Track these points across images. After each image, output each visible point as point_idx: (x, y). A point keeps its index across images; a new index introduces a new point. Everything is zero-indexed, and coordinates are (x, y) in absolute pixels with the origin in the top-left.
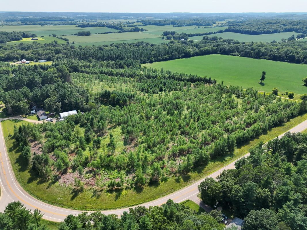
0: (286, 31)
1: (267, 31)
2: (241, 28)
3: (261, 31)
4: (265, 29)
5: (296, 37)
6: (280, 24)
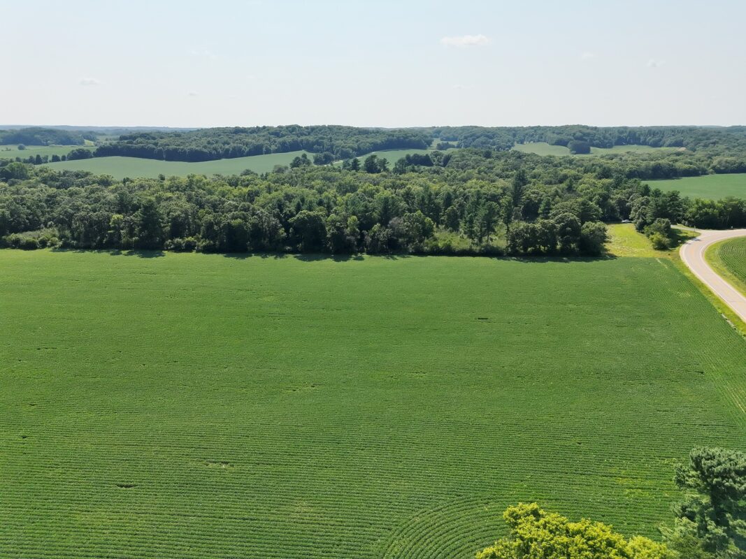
0: (284, 148)
1: (234, 149)
2: (156, 144)
3: (215, 149)
4: (228, 144)
5: (312, 160)
6: (266, 133)
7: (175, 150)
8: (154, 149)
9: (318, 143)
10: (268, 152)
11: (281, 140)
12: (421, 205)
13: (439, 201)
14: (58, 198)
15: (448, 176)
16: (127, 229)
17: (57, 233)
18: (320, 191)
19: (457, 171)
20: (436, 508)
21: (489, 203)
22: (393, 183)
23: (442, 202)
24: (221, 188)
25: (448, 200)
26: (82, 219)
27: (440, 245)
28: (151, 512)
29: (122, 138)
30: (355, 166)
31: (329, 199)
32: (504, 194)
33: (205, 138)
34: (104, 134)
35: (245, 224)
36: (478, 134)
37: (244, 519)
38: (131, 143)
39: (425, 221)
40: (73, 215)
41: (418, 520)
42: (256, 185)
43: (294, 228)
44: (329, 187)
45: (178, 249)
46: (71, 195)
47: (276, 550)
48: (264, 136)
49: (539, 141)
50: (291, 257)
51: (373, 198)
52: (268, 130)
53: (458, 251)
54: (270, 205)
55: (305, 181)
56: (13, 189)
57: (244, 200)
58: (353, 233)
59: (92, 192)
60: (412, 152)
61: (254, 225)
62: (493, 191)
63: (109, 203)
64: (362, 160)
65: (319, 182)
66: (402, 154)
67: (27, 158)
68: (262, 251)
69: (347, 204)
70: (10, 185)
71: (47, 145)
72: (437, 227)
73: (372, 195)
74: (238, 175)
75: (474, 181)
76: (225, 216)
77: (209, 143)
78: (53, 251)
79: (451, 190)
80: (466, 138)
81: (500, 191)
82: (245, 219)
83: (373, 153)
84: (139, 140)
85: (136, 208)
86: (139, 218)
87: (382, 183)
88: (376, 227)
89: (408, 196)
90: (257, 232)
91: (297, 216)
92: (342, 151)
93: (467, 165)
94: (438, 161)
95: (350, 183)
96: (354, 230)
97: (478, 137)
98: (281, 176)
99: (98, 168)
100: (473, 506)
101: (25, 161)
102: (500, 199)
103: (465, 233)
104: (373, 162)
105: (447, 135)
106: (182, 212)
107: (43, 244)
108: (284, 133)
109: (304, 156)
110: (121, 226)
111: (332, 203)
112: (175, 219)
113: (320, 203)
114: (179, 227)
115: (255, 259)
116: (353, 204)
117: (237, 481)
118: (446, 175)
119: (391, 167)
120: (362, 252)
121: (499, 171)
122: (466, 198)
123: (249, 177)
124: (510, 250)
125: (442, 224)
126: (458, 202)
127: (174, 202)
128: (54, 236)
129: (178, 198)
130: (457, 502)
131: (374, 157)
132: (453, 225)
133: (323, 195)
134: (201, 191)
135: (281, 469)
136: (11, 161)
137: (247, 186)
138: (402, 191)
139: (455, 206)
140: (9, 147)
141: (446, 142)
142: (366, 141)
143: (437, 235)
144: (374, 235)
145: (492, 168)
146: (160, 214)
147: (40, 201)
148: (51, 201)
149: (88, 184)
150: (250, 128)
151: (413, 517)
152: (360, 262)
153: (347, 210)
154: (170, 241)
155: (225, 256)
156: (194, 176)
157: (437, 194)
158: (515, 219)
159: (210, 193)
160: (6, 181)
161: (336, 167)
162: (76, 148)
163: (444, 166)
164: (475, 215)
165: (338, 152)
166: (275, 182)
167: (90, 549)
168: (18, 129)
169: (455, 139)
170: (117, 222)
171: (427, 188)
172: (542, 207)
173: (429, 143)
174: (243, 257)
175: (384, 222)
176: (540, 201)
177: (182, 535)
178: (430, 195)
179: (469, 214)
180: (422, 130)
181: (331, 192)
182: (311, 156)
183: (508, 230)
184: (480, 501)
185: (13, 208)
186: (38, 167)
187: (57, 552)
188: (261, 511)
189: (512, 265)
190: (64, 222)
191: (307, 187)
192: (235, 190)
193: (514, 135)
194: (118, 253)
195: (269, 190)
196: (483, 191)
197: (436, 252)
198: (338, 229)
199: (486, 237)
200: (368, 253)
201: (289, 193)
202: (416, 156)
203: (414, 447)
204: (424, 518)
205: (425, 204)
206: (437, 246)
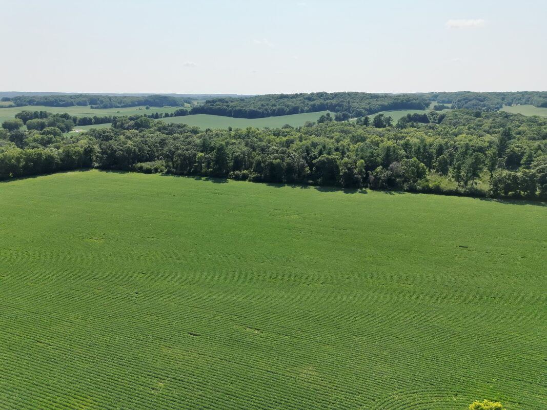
0: (314, 109)
1: (279, 109)
2: (228, 106)
3: (266, 110)
4: (275, 106)
5: (334, 118)
6: (302, 98)
7: (240, 110)
8: (226, 109)
9: (339, 105)
10: (302, 112)
11: (312, 103)
12: (417, 153)
13: (433, 150)
14: (167, 141)
15: (441, 131)
16: (206, 163)
17: (164, 164)
18: (338, 141)
19: (450, 128)
20: (413, 391)
21: (476, 153)
22: (395, 135)
23: (434, 151)
24: (268, 138)
25: (440, 150)
26: (180, 155)
27: (431, 185)
28: (208, 354)
29: (208, 102)
30: (366, 122)
31: (344, 146)
32: (490, 147)
33: (260, 102)
34: (196, 100)
35: (282, 163)
36: (471, 98)
37: (268, 371)
38: (213, 105)
39: (420, 166)
40: (174, 152)
41: (397, 397)
42: (292, 136)
43: (317, 167)
44: (344, 138)
45: (237, 178)
46: (174, 139)
47: (289, 398)
48: (300, 100)
49: (525, 104)
50: (312, 188)
51: (378, 146)
52: (303, 96)
53: (446, 191)
54: (301, 150)
55: (327, 133)
56: (141, 134)
57: (283, 146)
58: (360, 172)
59: (187, 138)
60: (412, 112)
61: (288, 164)
62: (480, 144)
63: (196, 145)
64: (372, 118)
65: (338, 134)
66: (404, 113)
67: (150, 115)
68: (293, 182)
69: (357, 151)
70: (140, 132)
71: (162, 107)
72: (429, 171)
73: (377, 144)
74: (280, 128)
75: (464, 135)
76: (269, 157)
77: (262, 105)
78: (162, 175)
79: (443, 142)
80: (459, 101)
81: (487, 144)
82: (282, 159)
83: (381, 113)
84: (218, 103)
85: (212, 149)
86: (214, 156)
87: (386, 136)
88: (379, 168)
89: (406, 146)
90: (290, 169)
91: (319, 158)
92: (357, 111)
93: (459, 123)
94: (434, 119)
95: (360, 135)
96: (362, 170)
97: (470, 101)
98: (310, 129)
99: (191, 122)
100: (444, 395)
101: (149, 117)
102: (486, 150)
103: (453, 177)
104: (380, 120)
105: (443, 99)
106: (241, 153)
107: (156, 171)
108: (314, 98)
109: (328, 115)
110: (203, 161)
111: (346, 150)
112: (236, 158)
113: (337, 149)
114: (239, 163)
115: (287, 189)
116: (362, 150)
117: (265, 344)
118: (439, 130)
119: (394, 123)
120: (366, 187)
121: (487, 128)
122: (456, 149)
123: (287, 130)
124: (492, 193)
125: (434, 169)
126: (448, 152)
127: (236, 146)
128: (163, 165)
129: (239, 143)
130: (430, 389)
131: (381, 115)
132: (443, 170)
133: (340, 144)
134: (255, 139)
135: (295, 340)
136: (141, 116)
137: (286, 136)
138: (402, 142)
139: (445, 155)
140: (141, 107)
141: (442, 104)
142: (376, 104)
143: (428, 177)
144: (377, 175)
145: (481, 126)
146: (227, 154)
147: (156, 143)
148: (163, 143)
149: (185, 132)
150: (290, 95)
151: (393, 394)
152: (364, 195)
153: (357, 155)
154: (232, 172)
155: (267, 185)
156: (250, 128)
157: (431, 145)
158: (499, 167)
159: (261, 140)
160: (137, 129)
161: (351, 123)
162: (179, 108)
163: (439, 123)
164: (463, 163)
165: (353, 111)
166: (306, 133)
167: (169, 373)
168: (146, 96)
169: (449, 102)
170: (200, 158)
171: (423, 140)
172: (525, 158)
173: (427, 105)
174: (279, 186)
175: (386, 165)
176: (523, 154)
177: (227, 374)
178: (425, 146)
179: (457, 162)
180: (423, 95)
181: (346, 142)
182: (333, 115)
183: (492, 176)
184: (450, 392)
185: (140, 146)
186: (156, 120)
187: (150, 371)
188: (280, 368)
189: (494, 204)
190: (169, 157)
191: (328, 137)
192: (278, 139)
193: (503, 99)
194: (200, 179)
195: (301, 139)
196: (471, 144)
197: (427, 191)
198: (349, 169)
199: (472, 181)
200: (371, 188)
201: (315, 142)
202: (415, 115)
203: (397, 340)
204: (401, 397)
205: (421, 152)
206: (428, 186)
